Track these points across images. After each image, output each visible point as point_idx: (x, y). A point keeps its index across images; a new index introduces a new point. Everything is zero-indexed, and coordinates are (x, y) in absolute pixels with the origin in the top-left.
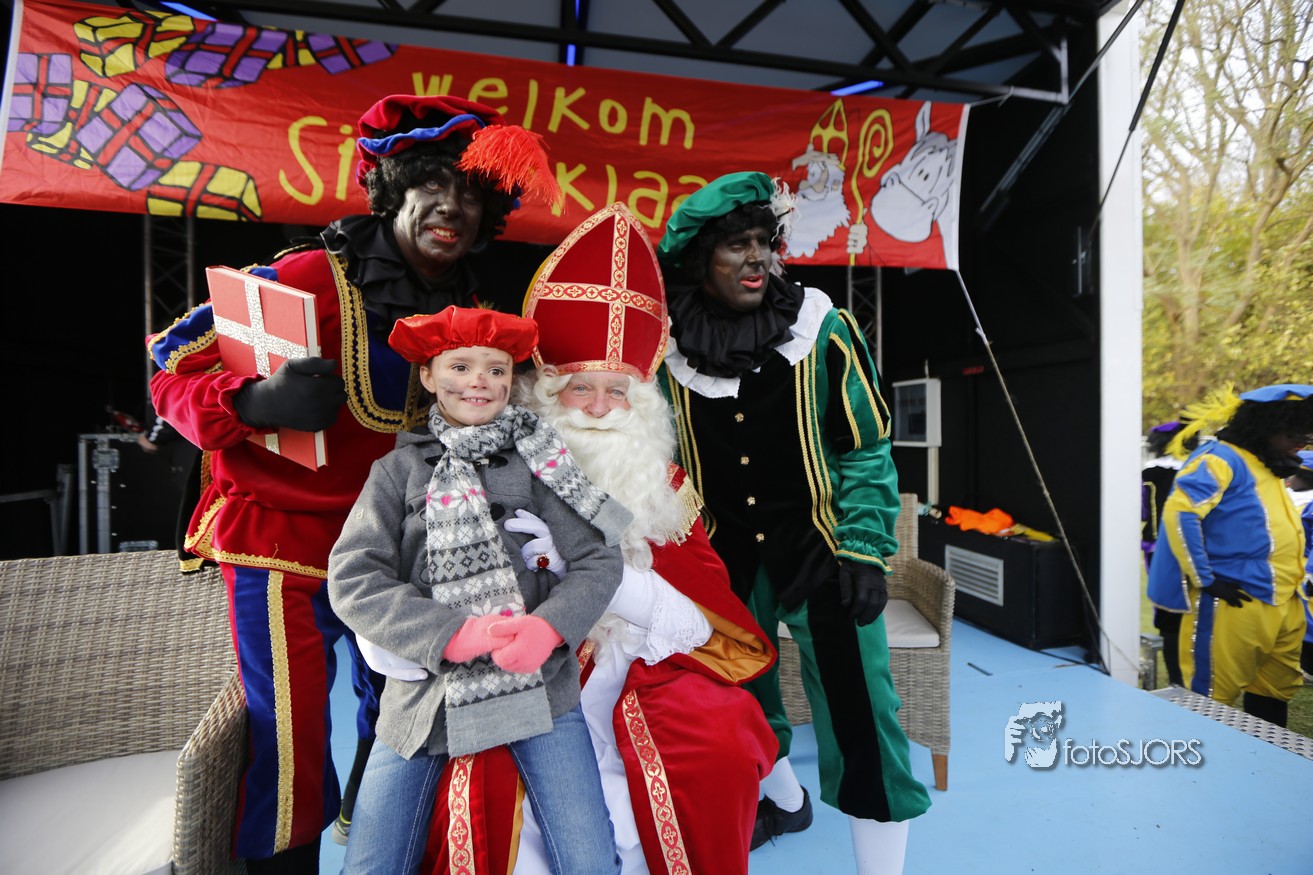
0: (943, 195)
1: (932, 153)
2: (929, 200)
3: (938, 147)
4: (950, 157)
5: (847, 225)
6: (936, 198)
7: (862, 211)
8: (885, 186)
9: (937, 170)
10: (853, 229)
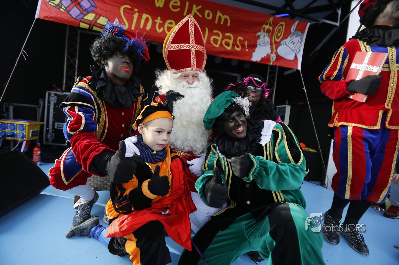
0: (298, 49)
1: (296, 36)
2: (294, 50)
3: (298, 35)
4: (302, 38)
5: (270, 54)
6: (296, 50)
7: (274, 51)
8: (281, 45)
9: (298, 41)
10: (272, 55)
